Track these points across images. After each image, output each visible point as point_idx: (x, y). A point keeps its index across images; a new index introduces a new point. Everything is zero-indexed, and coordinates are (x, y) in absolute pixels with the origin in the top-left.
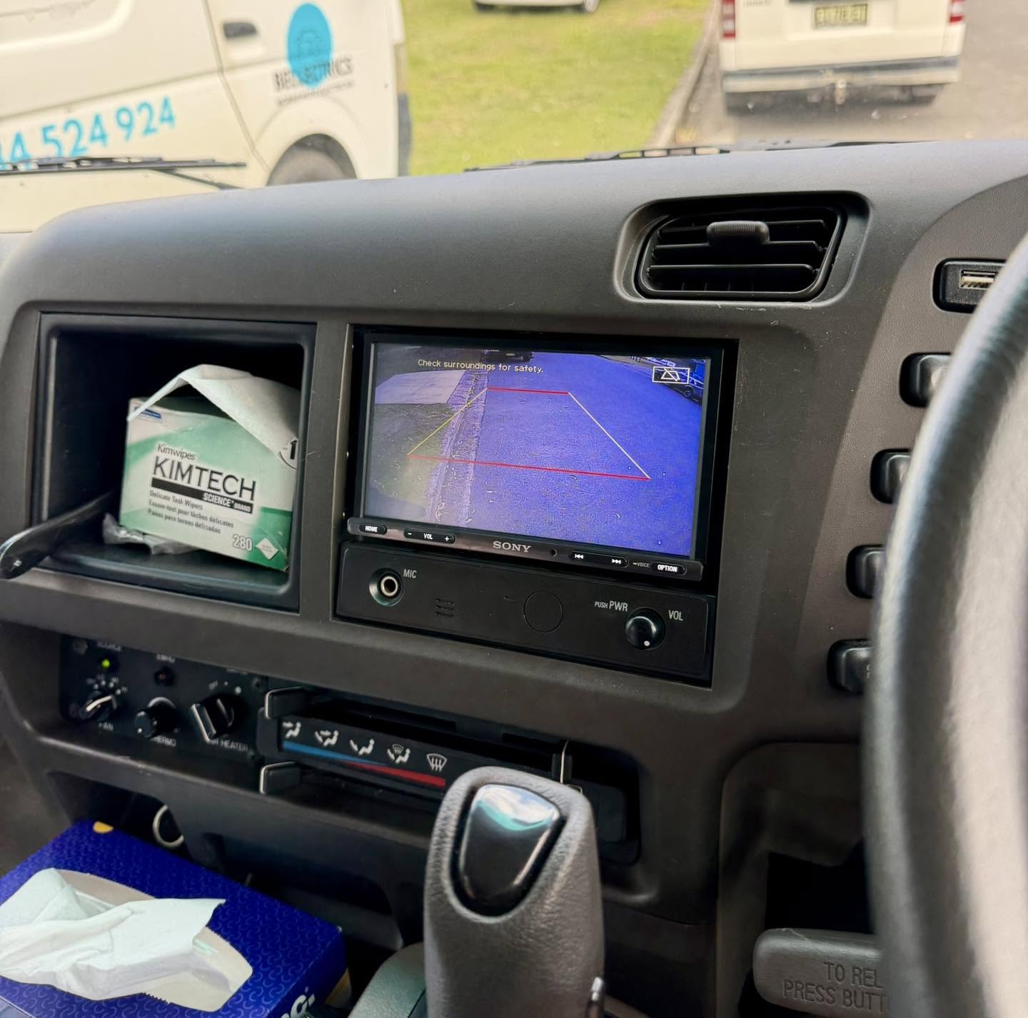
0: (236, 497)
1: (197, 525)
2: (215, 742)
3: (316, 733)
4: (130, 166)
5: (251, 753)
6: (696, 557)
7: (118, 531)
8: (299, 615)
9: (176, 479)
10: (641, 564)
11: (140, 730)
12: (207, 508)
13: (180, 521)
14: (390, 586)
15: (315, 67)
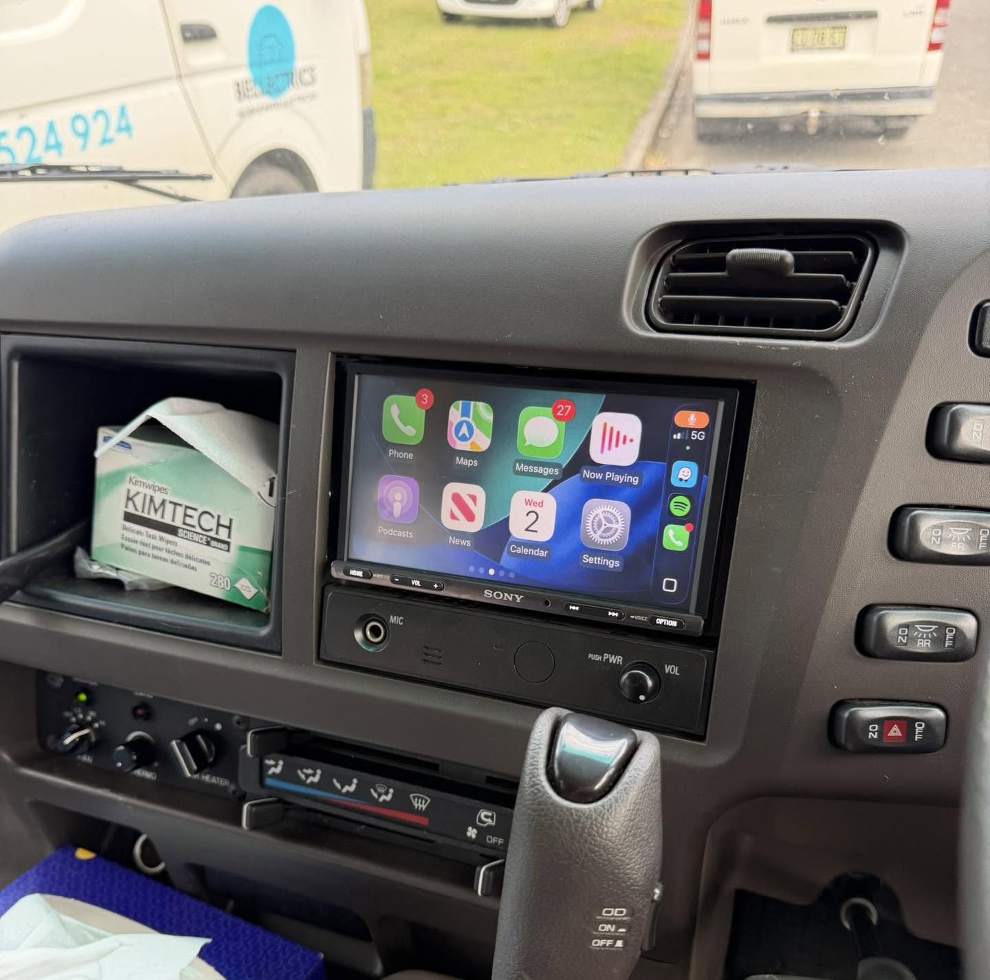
0: (212, 534)
1: (173, 562)
2: (196, 776)
3: (299, 772)
4: (89, 175)
5: (232, 788)
6: (696, 611)
7: (90, 565)
8: (281, 658)
9: (149, 513)
10: (640, 618)
11: (120, 764)
12: (182, 544)
13: (155, 557)
14: (375, 631)
15: (277, 76)
